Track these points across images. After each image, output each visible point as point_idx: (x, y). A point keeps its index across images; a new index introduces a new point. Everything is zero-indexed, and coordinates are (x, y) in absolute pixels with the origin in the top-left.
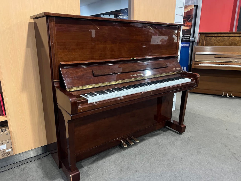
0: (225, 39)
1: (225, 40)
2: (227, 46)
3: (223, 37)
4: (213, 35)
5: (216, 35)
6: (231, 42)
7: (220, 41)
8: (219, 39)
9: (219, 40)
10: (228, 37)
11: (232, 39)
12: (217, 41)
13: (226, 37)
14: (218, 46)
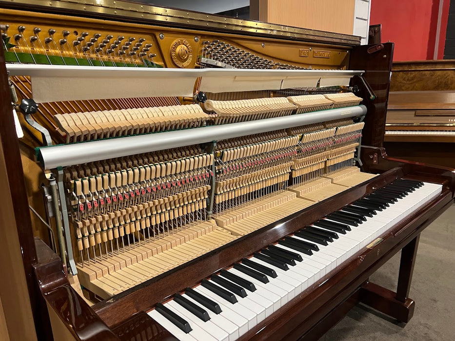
0: (425, 75)
1: (424, 77)
2: (429, 90)
3: (421, 72)
4: (400, 69)
5: (406, 68)
6: (437, 81)
7: (415, 80)
8: (412, 76)
9: (413, 79)
10: (431, 72)
11: (439, 76)
12: (408, 80)
13: (427, 72)
14: (411, 90)
